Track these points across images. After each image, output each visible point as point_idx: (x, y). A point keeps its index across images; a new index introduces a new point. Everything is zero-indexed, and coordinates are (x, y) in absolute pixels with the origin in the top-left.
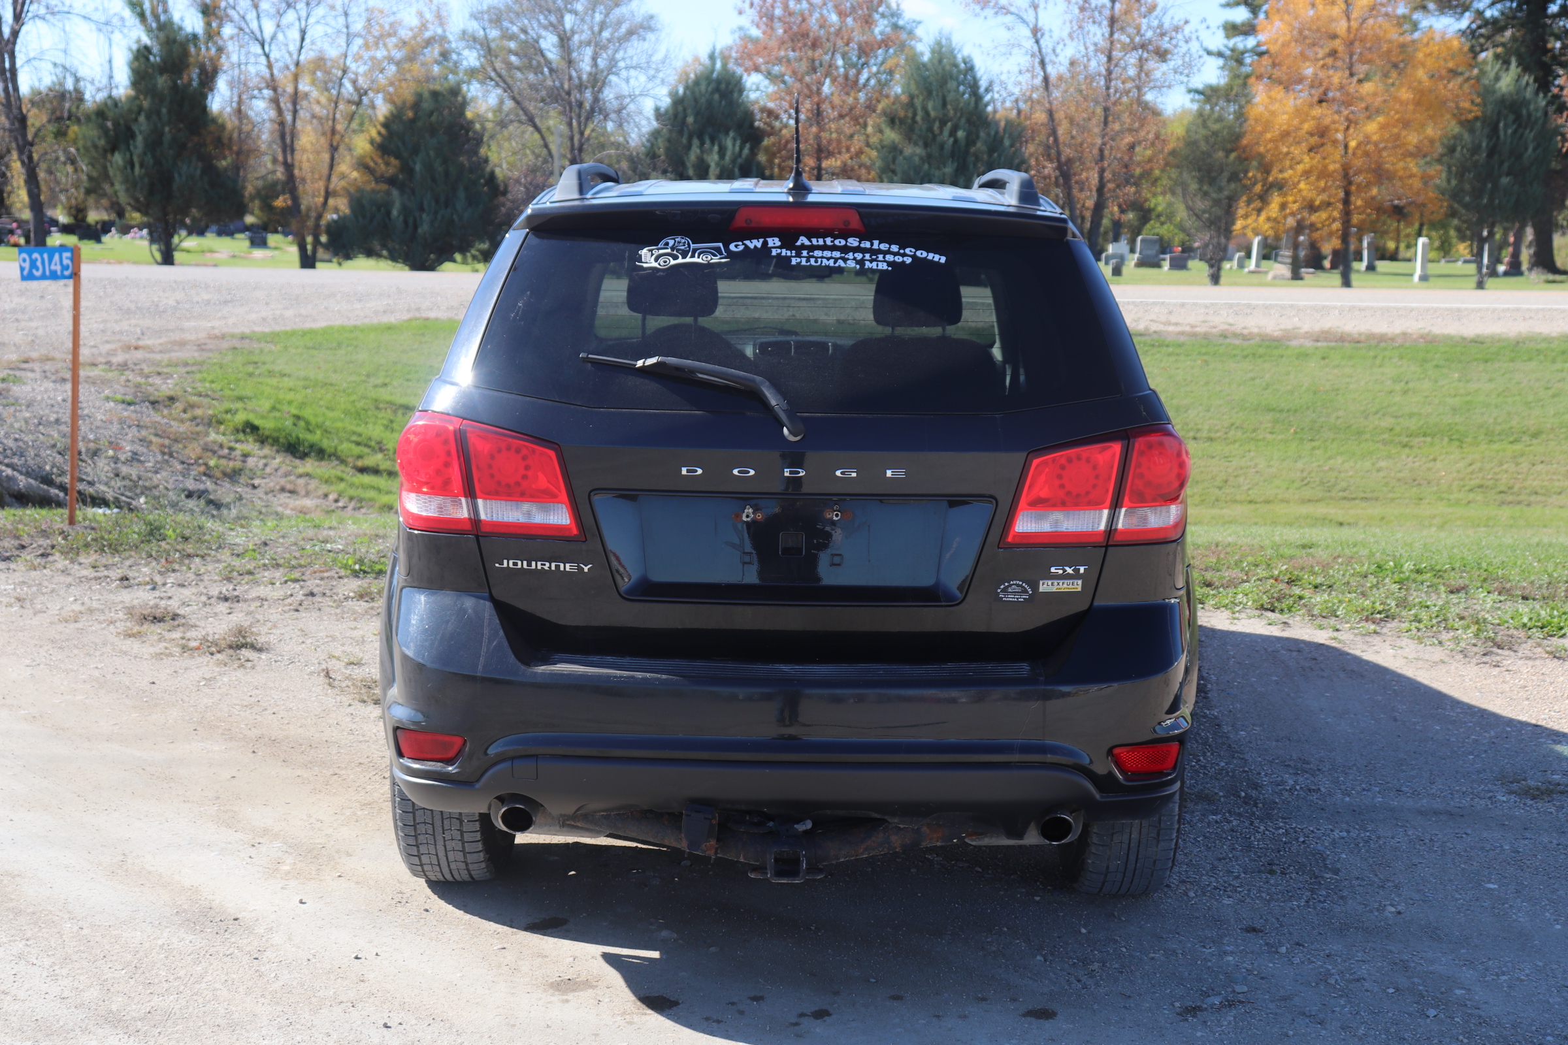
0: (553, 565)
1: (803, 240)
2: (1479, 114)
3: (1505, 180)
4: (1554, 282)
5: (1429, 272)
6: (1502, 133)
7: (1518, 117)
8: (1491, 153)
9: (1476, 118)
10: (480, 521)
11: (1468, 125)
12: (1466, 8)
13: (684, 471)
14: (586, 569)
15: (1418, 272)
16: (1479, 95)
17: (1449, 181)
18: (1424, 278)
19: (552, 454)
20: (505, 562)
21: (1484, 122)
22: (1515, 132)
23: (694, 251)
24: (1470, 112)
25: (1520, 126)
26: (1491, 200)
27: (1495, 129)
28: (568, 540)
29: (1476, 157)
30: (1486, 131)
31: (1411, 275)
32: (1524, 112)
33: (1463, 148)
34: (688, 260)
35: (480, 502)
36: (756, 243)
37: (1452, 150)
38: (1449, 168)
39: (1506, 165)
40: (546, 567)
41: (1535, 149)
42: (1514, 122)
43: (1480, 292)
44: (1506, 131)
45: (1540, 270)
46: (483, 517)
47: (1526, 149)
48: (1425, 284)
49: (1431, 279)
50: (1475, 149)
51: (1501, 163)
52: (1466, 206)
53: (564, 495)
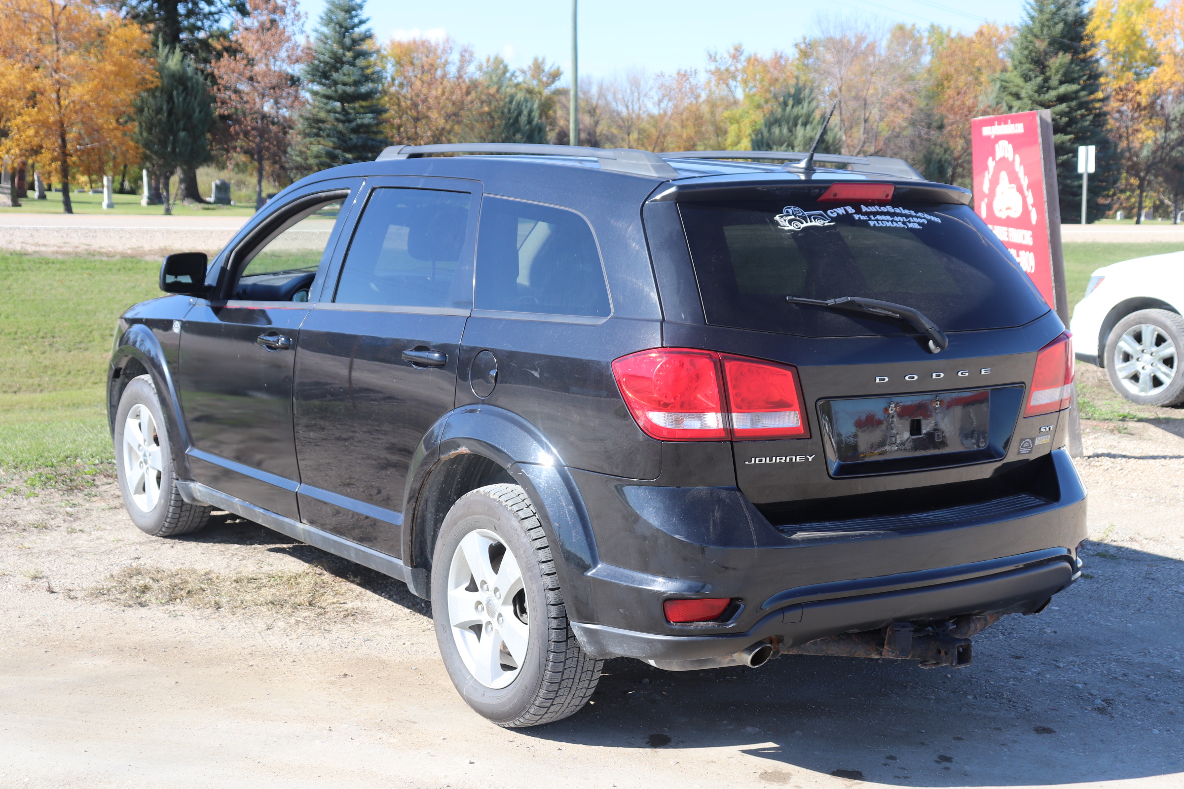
0: (788, 458)
1: (864, 209)
2: (159, 84)
3: (182, 134)
4: (208, 209)
5: (114, 201)
6: (176, 100)
7: (185, 89)
8: (170, 113)
9: (157, 88)
10: (733, 429)
11: (152, 92)
12: (124, 4)
13: (878, 381)
14: (810, 459)
15: (105, 202)
16: (156, 70)
17: (141, 134)
18: (111, 205)
19: (789, 373)
20: (753, 459)
21: (162, 91)
22: (185, 99)
23: (810, 216)
24: (152, 82)
25: (187, 94)
26: (174, 149)
27: (170, 98)
28: (799, 438)
29: (160, 116)
30: (165, 97)
31: (101, 204)
32: (189, 84)
33: (148, 109)
34: (809, 224)
35: (734, 415)
36: (841, 211)
37: (140, 110)
38: (140, 123)
39: (182, 123)
40: (783, 461)
41: (200, 112)
42: (183, 91)
43: (168, 217)
44: (178, 98)
45: (190, 200)
46: (735, 427)
47: (194, 112)
48: (111, 210)
49: (116, 206)
50: (159, 111)
51: (178, 121)
52: (156, 153)
53: (796, 404)
